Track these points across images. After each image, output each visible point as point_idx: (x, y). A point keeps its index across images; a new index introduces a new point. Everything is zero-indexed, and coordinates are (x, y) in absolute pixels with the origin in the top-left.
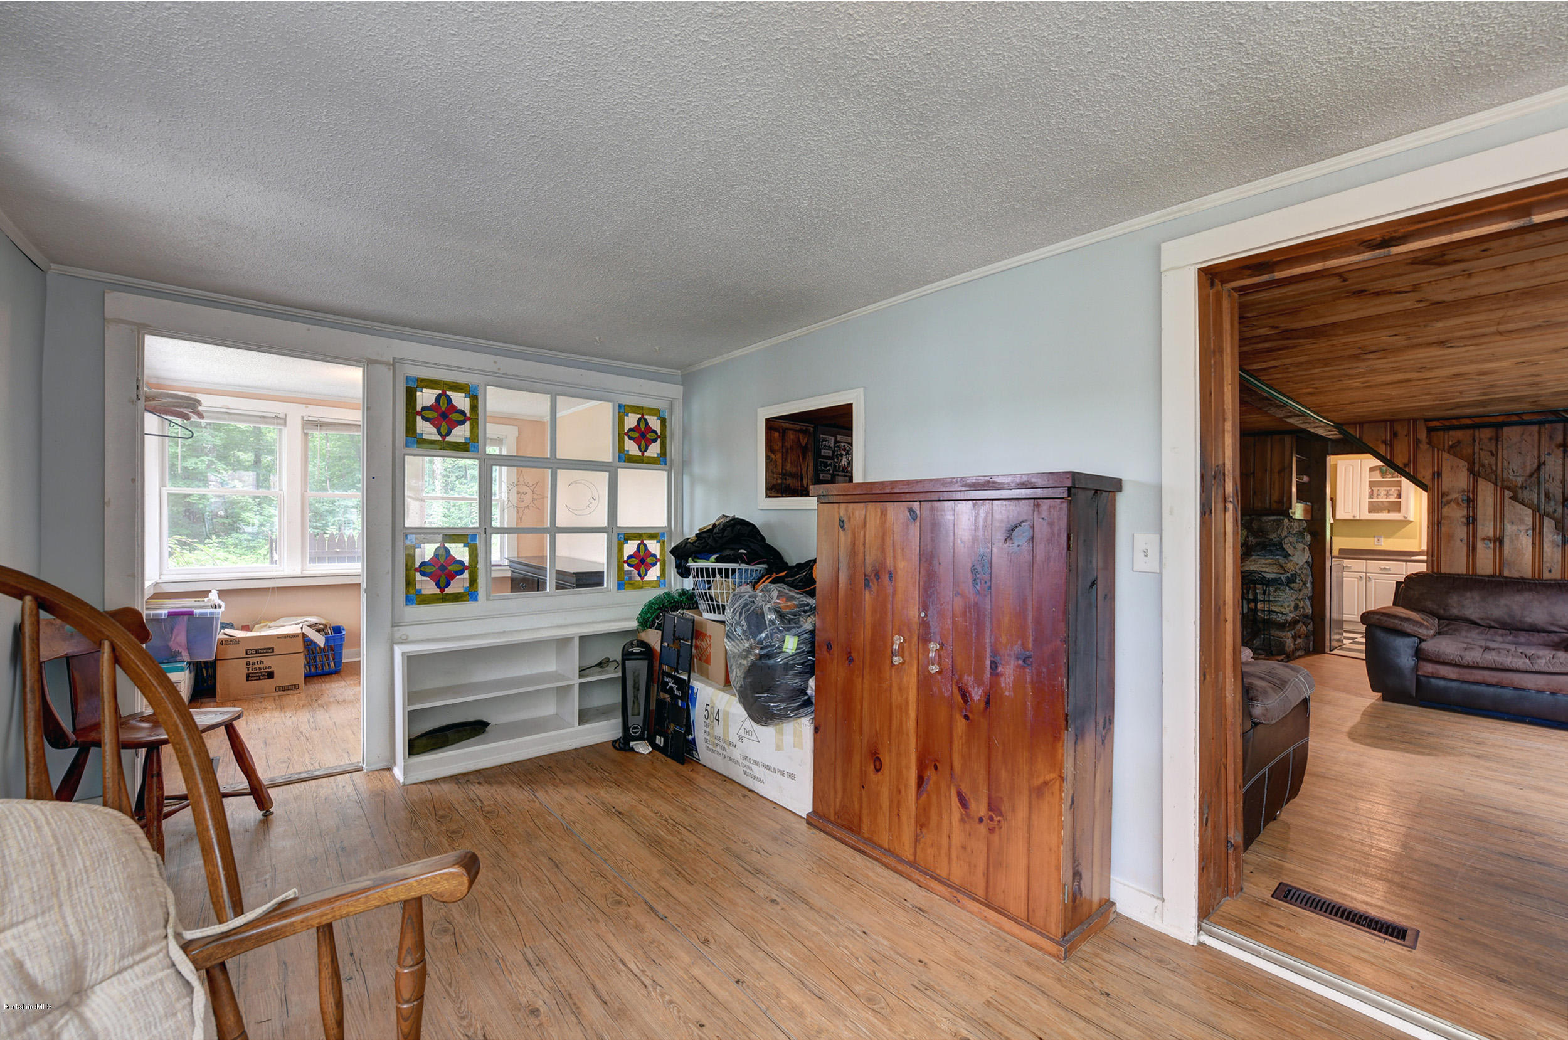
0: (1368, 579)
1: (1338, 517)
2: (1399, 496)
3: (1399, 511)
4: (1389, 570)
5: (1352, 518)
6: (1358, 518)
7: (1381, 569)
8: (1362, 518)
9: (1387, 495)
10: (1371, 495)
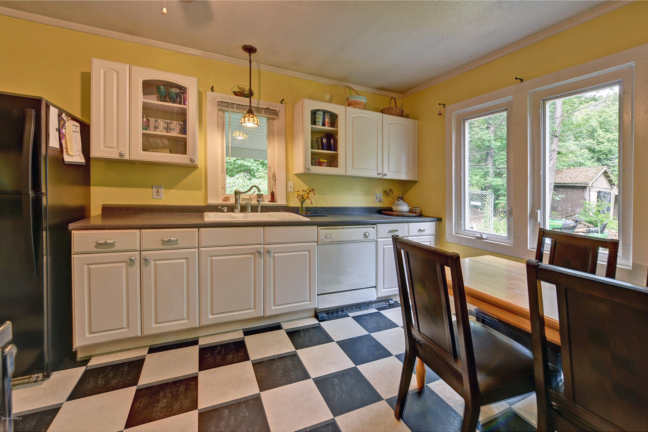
0: (145, 261)
1: (94, 153)
2: (184, 130)
3: (185, 152)
4: (176, 242)
5: (117, 156)
6: (127, 157)
7: (164, 242)
8: (134, 157)
9: (168, 129)
10: (146, 126)
